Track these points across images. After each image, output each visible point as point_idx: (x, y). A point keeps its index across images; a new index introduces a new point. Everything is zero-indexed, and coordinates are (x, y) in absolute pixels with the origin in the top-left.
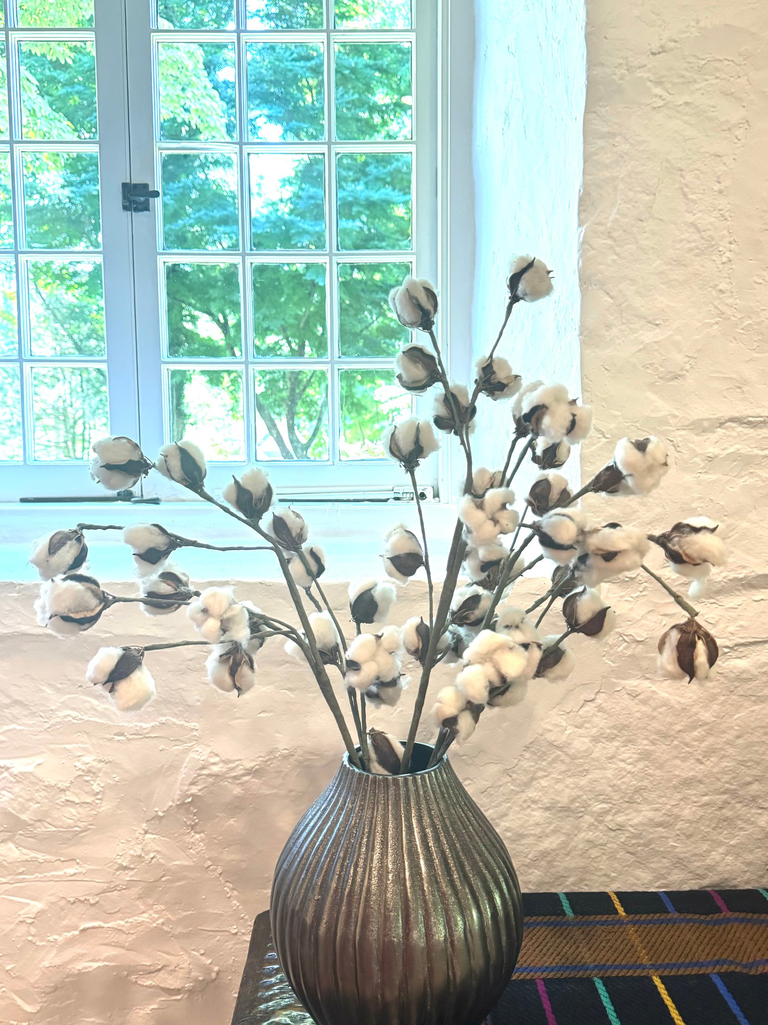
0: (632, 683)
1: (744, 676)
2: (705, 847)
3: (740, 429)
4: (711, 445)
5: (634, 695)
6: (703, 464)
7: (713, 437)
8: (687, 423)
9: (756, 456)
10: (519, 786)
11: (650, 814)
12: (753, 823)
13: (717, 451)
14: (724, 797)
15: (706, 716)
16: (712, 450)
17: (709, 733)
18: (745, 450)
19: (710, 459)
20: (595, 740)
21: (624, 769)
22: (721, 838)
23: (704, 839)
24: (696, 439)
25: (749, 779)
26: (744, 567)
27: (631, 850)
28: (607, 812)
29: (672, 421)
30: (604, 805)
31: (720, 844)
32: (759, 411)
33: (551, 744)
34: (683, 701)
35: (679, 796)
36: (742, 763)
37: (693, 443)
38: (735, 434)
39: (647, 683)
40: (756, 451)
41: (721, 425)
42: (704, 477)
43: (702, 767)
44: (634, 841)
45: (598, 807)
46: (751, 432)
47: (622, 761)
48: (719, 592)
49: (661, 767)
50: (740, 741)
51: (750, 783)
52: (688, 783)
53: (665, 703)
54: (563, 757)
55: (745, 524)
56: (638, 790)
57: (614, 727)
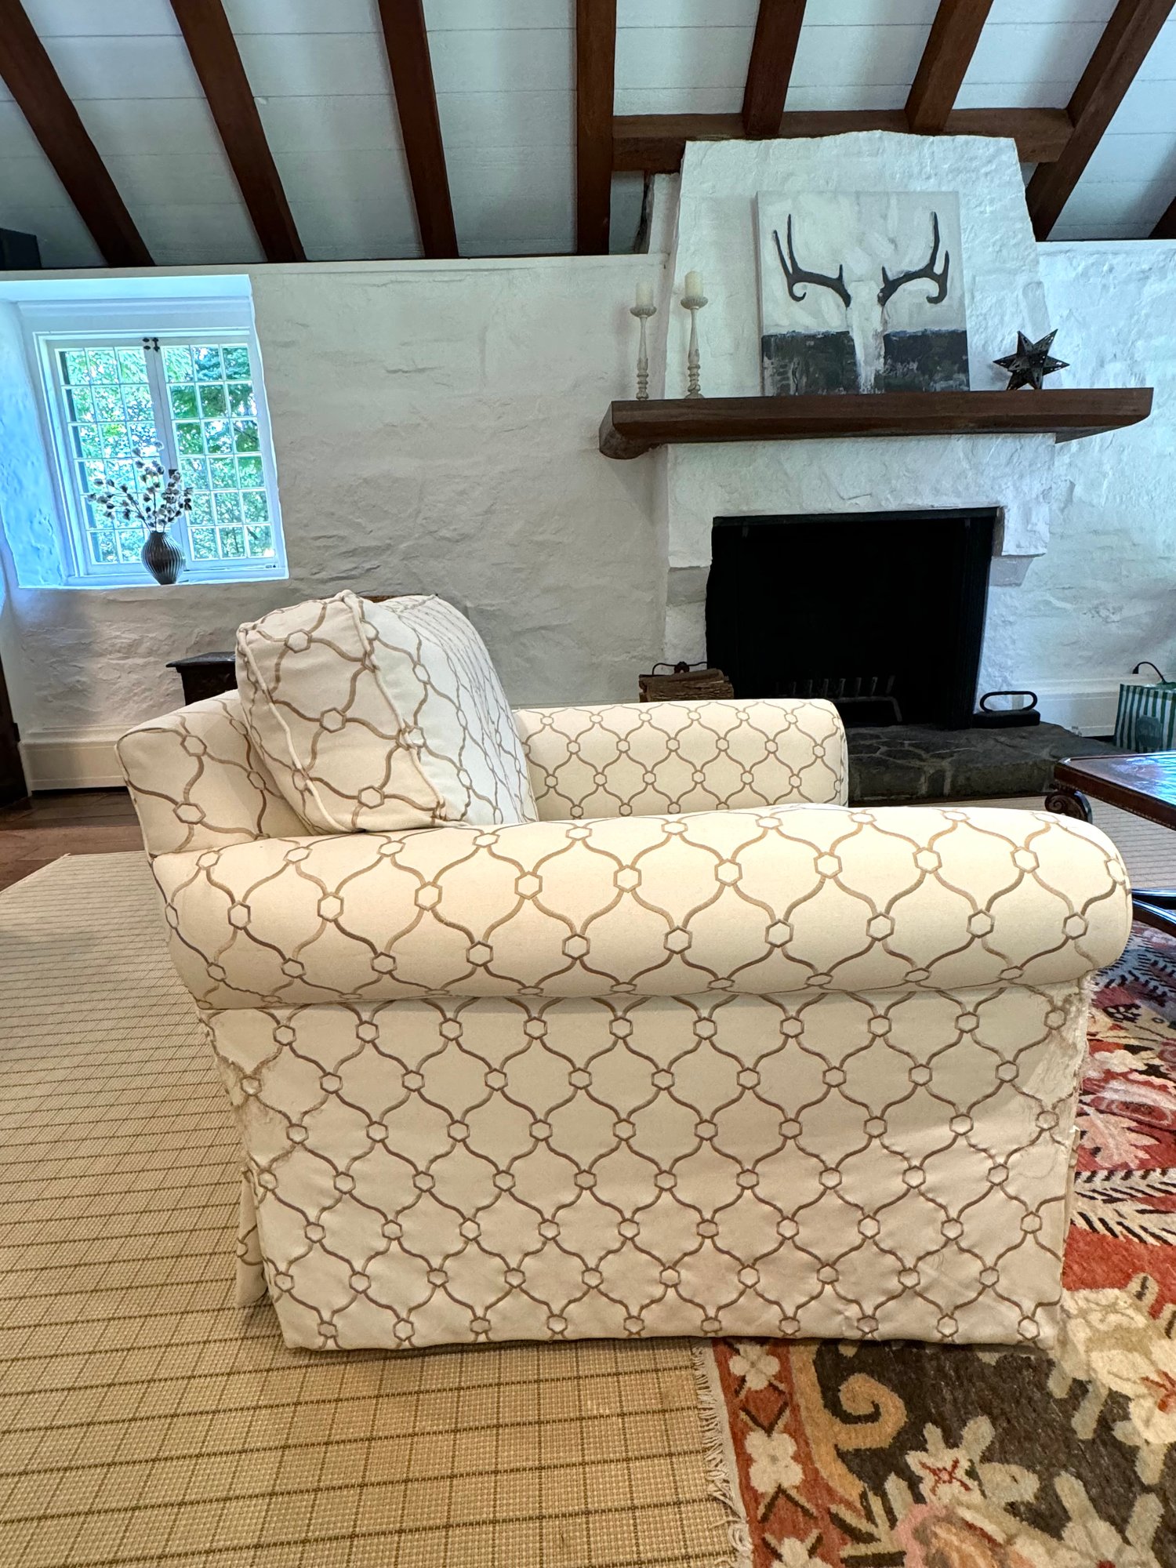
3: (325, 539)
6: (317, 549)
13: (320, 545)
18: (327, 544)
32: (329, 534)
40: (330, 545)
46: (328, 540)
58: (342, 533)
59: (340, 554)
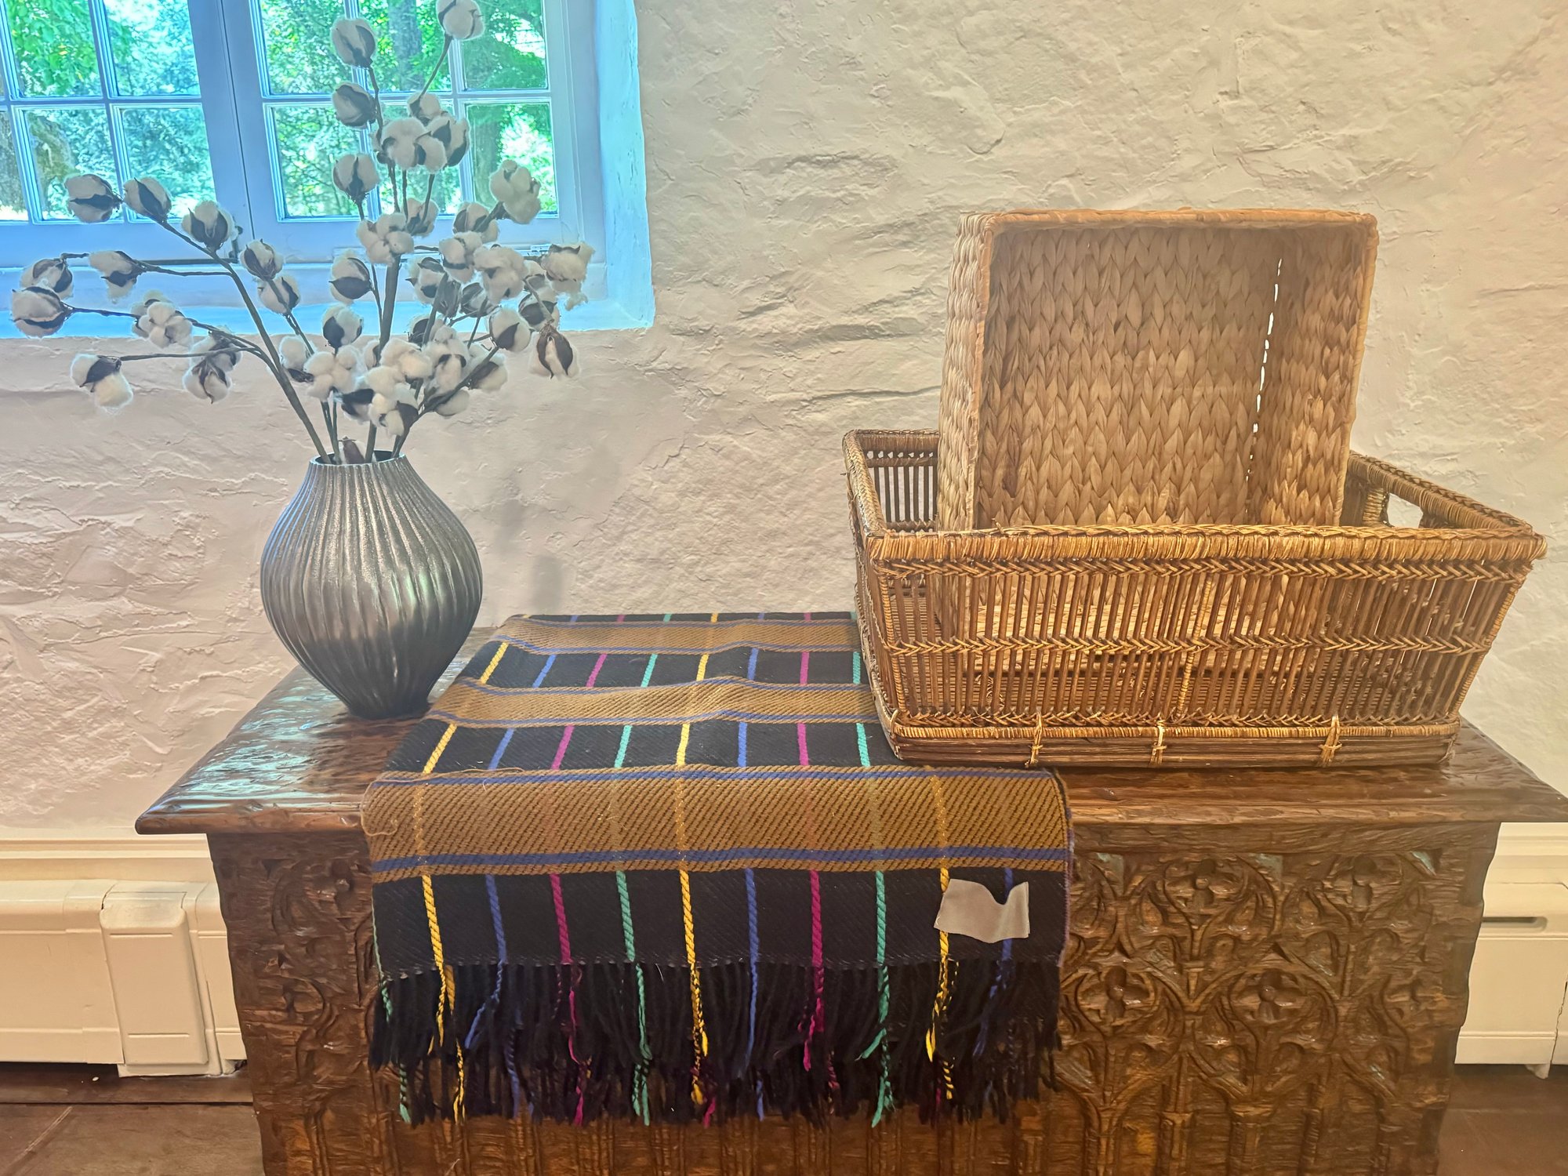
0: (715, 438)
1: (823, 429)
2: (791, 595)
3: (809, 169)
4: (782, 187)
5: (717, 450)
6: (772, 209)
7: (782, 179)
8: (752, 163)
9: (828, 198)
10: (610, 539)
11: (738, 565)
12: (838, 573)
13: (786, 194)
14: (809, 548)
15: (787, 469)
16: (782, 193)
17: (791, 486)
18: (816, 192)
19: (781, 202)
20: (682, 494)
21: (710, 522)
22: (807, 587)
23: (791, 588)
24: (765, 180)
25: (832, 531)
26: (819, 318)
27: (720, 599)
28: (697, 563)
29: (738, 161)
30: (693, 557)
31: (807, 593)
32: (826, 149)
33: (638, 499)
34: (765, 455)
35: (764, 548)
36: (824, 515)
37: (761, 185)
38: (804, 175)
39: (729, 438)
40: (828, 194)
41: (790, 165)
42: (774, 222)
43: (786, 519)
44: (723, 591)
45: (688, 559)
46: (822, 173)
47: (708, 514)
48: (796, 345)
49: (746, 520)
50: (821, 494)
51: (832, 535)
52: (772, 534)
53: (747, 457)
54: (651, 511)
55: (820, 273)
56: (725, 542)
57: (699, 481)
58: (880, 147)
59: (866, 235)
